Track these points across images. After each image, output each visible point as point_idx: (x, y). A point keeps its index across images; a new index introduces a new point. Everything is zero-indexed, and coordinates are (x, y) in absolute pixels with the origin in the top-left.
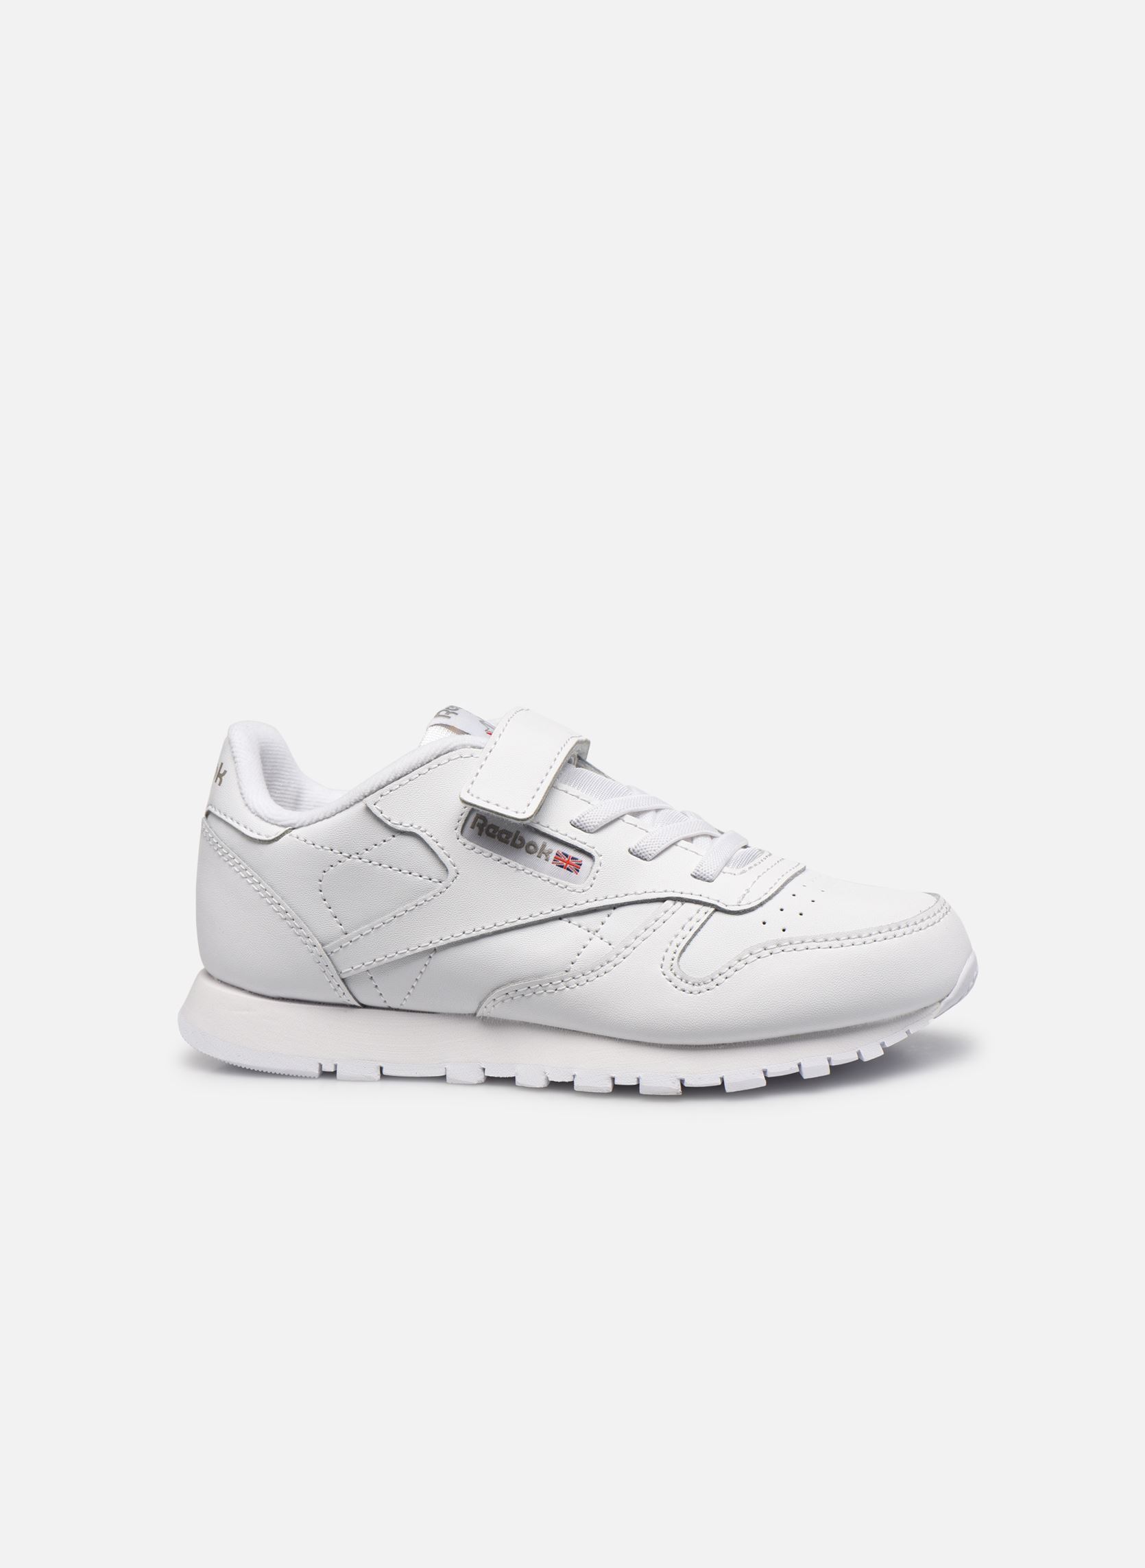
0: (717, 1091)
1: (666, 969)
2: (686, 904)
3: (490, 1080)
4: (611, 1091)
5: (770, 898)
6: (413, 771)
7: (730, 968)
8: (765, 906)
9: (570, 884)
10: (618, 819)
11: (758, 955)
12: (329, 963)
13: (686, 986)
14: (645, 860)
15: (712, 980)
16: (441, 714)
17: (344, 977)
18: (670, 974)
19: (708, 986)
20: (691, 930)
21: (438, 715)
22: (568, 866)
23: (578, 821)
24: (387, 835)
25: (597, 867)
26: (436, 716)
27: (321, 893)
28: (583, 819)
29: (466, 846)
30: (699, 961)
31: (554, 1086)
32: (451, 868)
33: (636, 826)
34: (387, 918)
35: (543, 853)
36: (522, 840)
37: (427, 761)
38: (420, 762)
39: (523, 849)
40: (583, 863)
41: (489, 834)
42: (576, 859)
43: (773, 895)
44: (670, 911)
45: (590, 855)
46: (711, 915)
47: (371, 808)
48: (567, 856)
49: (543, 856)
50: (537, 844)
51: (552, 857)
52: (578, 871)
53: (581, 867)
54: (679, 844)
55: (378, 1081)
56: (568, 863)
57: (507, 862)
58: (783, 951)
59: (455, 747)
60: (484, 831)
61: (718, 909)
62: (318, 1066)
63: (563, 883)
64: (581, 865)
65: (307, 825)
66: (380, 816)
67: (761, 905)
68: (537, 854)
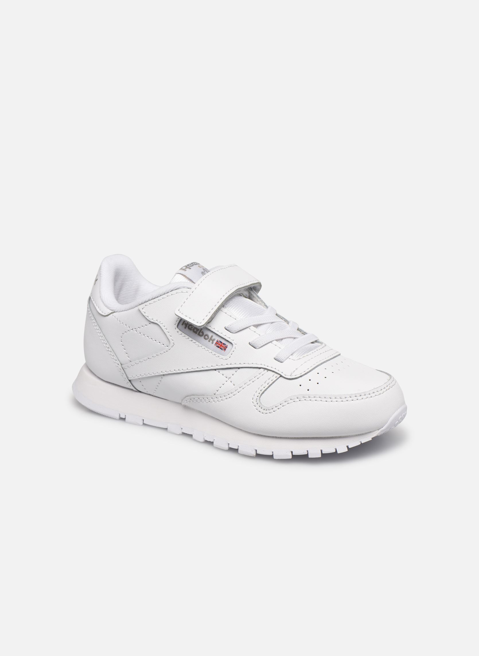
0: (270, 457)
1: (254, 401)
2: (269, 372)
3: (184, 434)
4: (227, 449)
5: (306, 374)
6: (161, 296)
7: (281, 404)
8: (303, 377)
9: (221, 356)
10: (247, 328)
11: (294, 400)
12: (124, 373)
13: (261, 410)
14: (256, 348)
15: (272, 409)
16: (183, 268)
17: (130, 379)
18: (255, 403)
19: (270, 411)
20: (268, 384)
21: (181, 269)
22: (221, 347)
23: (228, 327)
24: (147, 323)
25: (233, 349)
26: (180, 269)
27: (122, 342)
28: (230, 327)
29: (179, 333)
30: (268, 400)
31: (206, 442)
32: (172, 342)
33: (255, 332)
34: (145, 358)
35: (211, 340)
36: (203, 333)
37: (167, 292)
38: (164, 292)
39: (203, 337)
40: (228, 346)
41: (189, 328)
42: (225, 344)
43: (308, 372)
44: (262, 374)
45: (231, 343)
46: (278, 378)
47: (140, 310)
48: (221, 342)
49: (211, 341)
50: (209, 335)
51: (215, 342)
52: (225, 350)
53: (227, 348)
54: (272, 342)
55: (142, 425)
56: (221, 346)
57: (195, 342)
58: (305, 400)
59: (180, 287)
60: (187, 327)
61: (281, 376)
62: (119, 415)
63: (217, 355)
64: (227, 347)
65: (119, 312)
66: (144, 314)
67: (301, 376)
68: (208, 340)
